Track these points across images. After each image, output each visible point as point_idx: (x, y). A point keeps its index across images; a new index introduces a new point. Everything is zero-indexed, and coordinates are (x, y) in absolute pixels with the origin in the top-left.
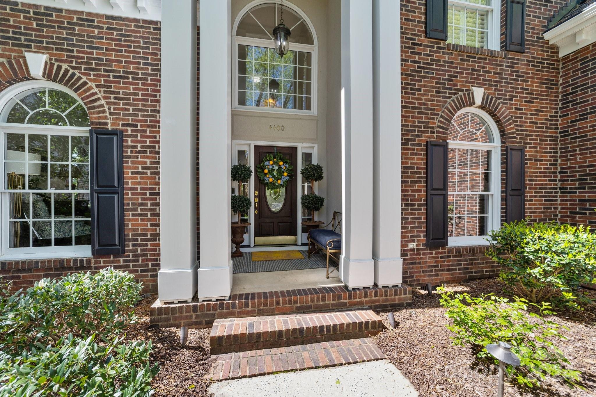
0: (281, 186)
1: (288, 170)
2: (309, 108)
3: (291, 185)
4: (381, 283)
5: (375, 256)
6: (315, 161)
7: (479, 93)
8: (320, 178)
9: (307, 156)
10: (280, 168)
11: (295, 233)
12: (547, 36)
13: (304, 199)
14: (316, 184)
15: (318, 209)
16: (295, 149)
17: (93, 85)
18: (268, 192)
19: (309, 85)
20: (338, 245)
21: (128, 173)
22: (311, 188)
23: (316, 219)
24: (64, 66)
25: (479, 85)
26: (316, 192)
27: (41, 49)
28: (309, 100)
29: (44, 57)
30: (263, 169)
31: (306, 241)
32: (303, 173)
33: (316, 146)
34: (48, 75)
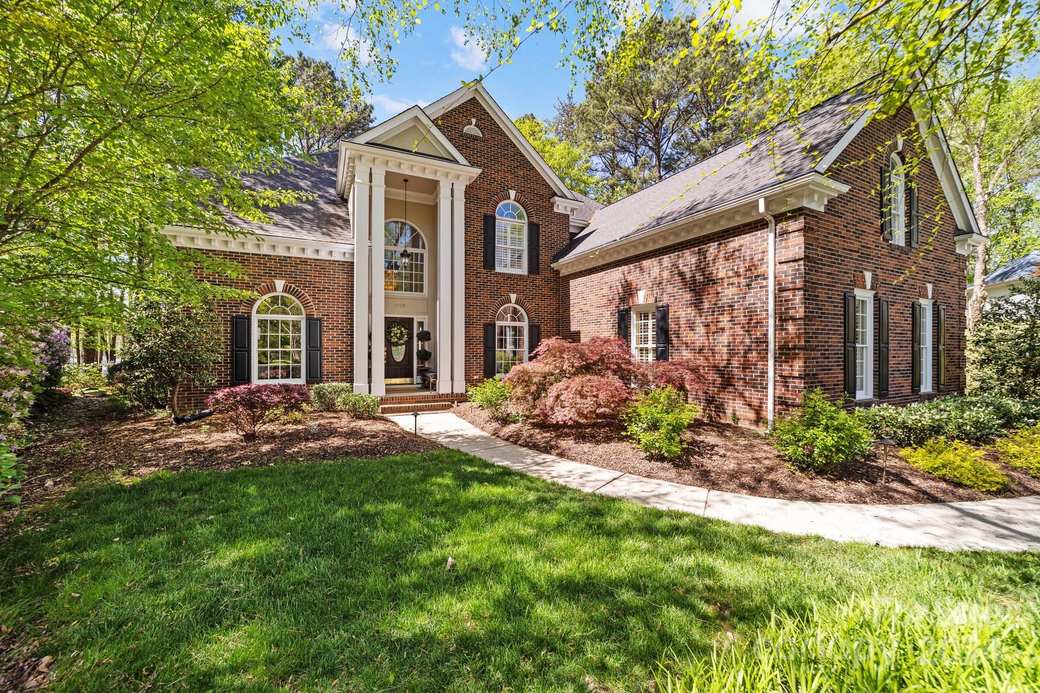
0: (402, 344)
1: (408, 334)
2: (422, 291)
3: (410, 345)
4: (455, 392)
5: (452, 379)
6: (426, 329)
7: (513, 297)
8: (429, 339)
9: (421, 324)
10: (402, 332)
11: (411, 376)
12: (552, 265)
13: (419, 353)
14: (426, 343)
15: (427, 359)
16: (412, 319)
17: (306, 294)
18: (394, 348)
19: (422, 266)
20: (436, 377)
21: (325, 340)
22: (423, 346)
23: (426, 366)
24: (293, 286)
25: (514, 292)
26: (427, 349)
27: (282, 277)
28: (422, 285)
29: (283, 282)
30: (390, 333)
31: (420, 381)
32: (418, 336)
33: (426, 317)
34: (285, 290)
